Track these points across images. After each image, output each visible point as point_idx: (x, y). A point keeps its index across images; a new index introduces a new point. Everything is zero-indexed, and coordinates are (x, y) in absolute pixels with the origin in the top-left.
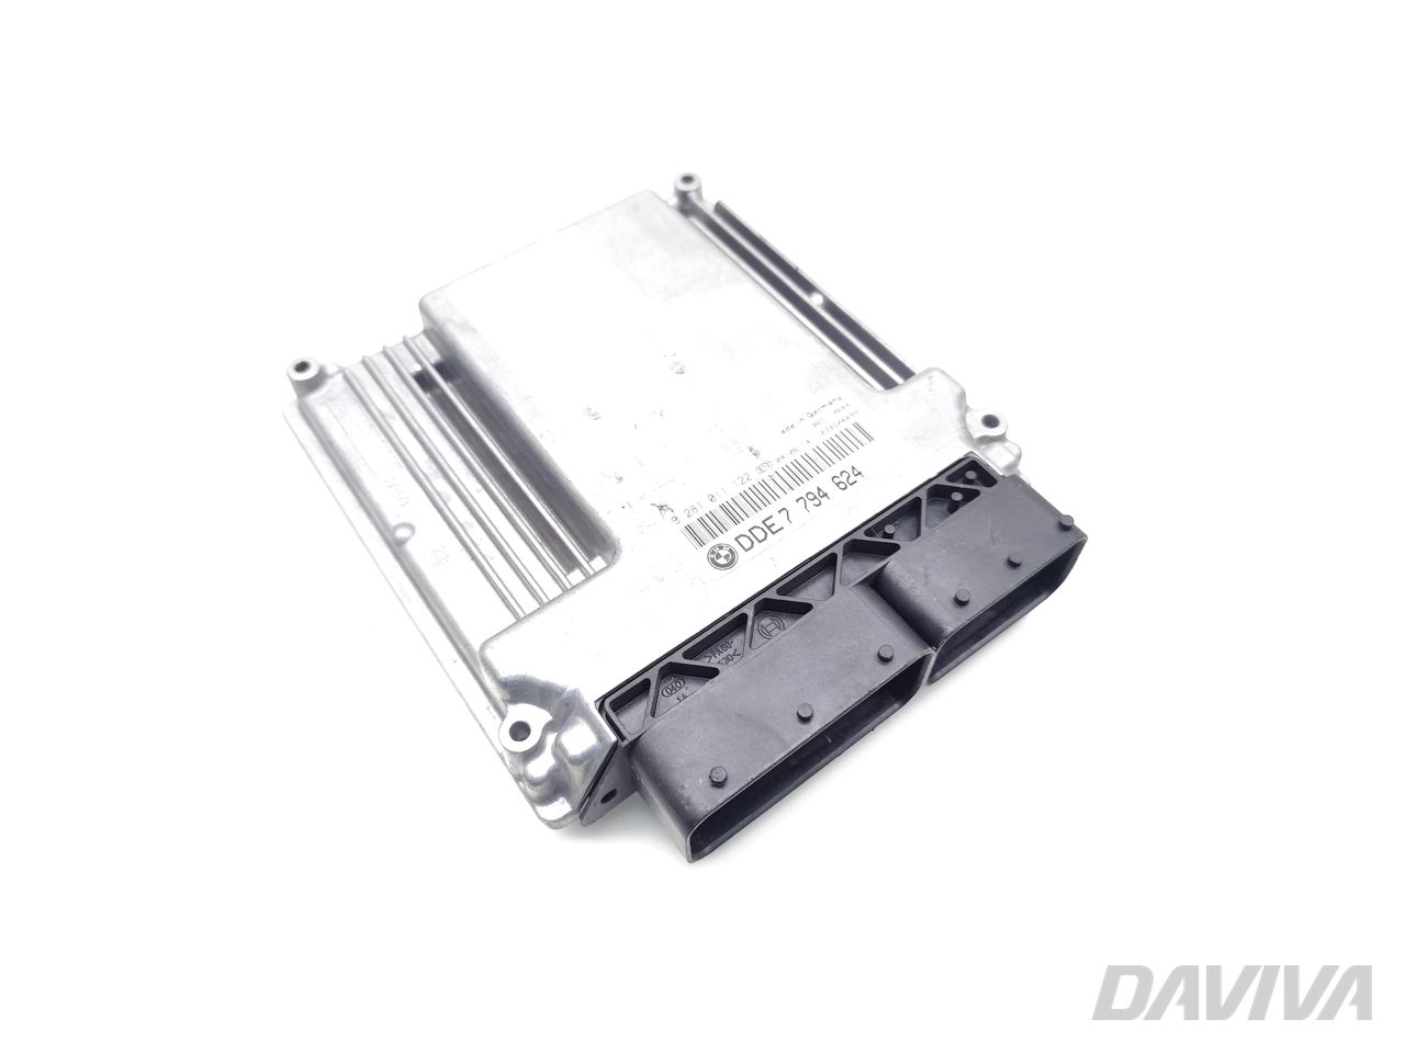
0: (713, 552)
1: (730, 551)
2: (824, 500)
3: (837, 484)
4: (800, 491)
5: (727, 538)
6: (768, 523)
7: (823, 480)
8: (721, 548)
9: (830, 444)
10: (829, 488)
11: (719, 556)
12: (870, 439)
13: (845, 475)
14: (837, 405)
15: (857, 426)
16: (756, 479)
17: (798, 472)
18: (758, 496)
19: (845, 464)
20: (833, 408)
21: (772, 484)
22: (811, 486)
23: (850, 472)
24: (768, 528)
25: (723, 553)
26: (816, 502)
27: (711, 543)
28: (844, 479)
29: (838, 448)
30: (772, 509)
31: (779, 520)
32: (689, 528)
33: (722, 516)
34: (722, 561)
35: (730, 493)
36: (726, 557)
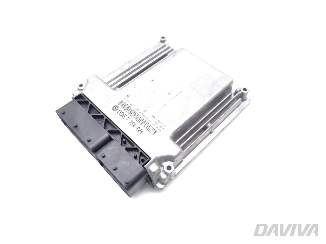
1: (117, 109)
2: (133, 126)
3: (137, 128)
5: (120, 108)
6: (125, 116)
7: (138, 125)
8: (118, 108)
9: (150, 126)
10: (136, 127)
11: (116, 107)
12: (153, 134)
13: (141, 130)
14: (163, 127)
15: (157, 131)
16: (138, 112)
17: (141, 120)
18: (133, 113)
19: (143, 129)
20: (161, 125)
21: (136, 115)
22: (136, 122)
23: (141, 131)
24: (123, 116)
25: (117, 108)
26: (132, 124)
27: (119, 106)
28: (139, 129)
29: (149, 127)
30: (129, 115)
31: (126, 117)
32: (123, 101)
33: (127, 107)
34: (114, 108)
35: (133, 108)
36: (115, 109)
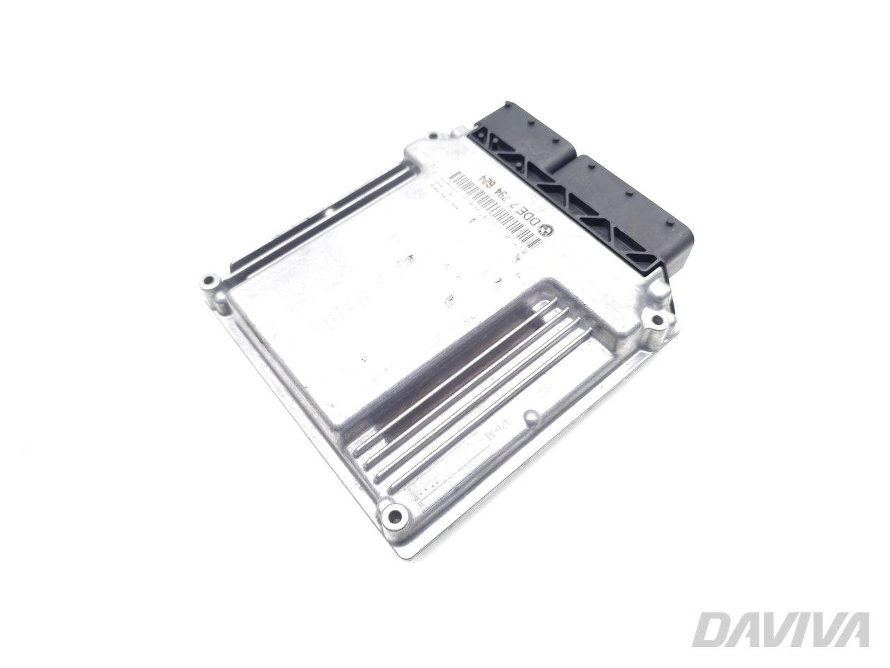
0: (544, 235)
1: (542, 227)
2: (502, 191)
3: (492, 185)
4: (498, 200)
5: (534, 230)
6: (521, 213)
7: (491, 192)
8: (540, 231)
9: (464, 188)
10: (495, 188)
11: (546, 232)
12: (459, 173)
13: (485, 182)
14: (436, 186)
15: (451, 178)
16: (491, 219)
17: (484, 200)
18: (503, 217)
19: (478, 182)
20: (438, 188)
21: (495, 212)
22: (495, 197)
23: (482, 181)
24: (525, 212)
26: (504, 194)
27: (538, 236)
28: (488, 183)
29: (468, 186)
30: (512, 212)
31: (519, 209)
32: (530, 246)
33: (519, 232)
34: (549, 230)
35: (503, 230)
36: (546, 229)
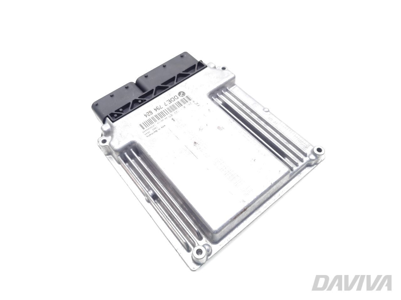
0: (184, 95)
1: (180, 95)
2: (155, 108)
3: (151, 112)
4: (161, 110)
5: (181, 98)
6: (170, 102)
7: (155, 113)
8: (182, 96)
9: (152, 123)
10: (154, 111)
11: (183, 94)
12: (140, 125)
13: (149, 115)
14: (148, 135)
15: (143, 128)
16: (173, 113)
17: (161, 115)
18: (173, 108)
19: (148, 117)
20: (150, 134)
21: (168, 111)
22: (159, 111)
23: (147, 116)
24: (170, 101)
25: (181, 95)
26: (157, 108)
27: (184, 97)
28: (149, 114)
29: (150, 122)
30: (169, 105)
31: (167, 103)
32: (190, 100)
33: (182, 103)
34: (182, 93)
35: (180, 109)
36: (181, 94)
